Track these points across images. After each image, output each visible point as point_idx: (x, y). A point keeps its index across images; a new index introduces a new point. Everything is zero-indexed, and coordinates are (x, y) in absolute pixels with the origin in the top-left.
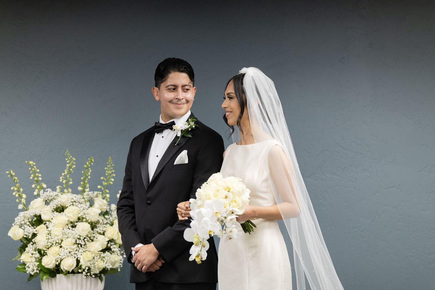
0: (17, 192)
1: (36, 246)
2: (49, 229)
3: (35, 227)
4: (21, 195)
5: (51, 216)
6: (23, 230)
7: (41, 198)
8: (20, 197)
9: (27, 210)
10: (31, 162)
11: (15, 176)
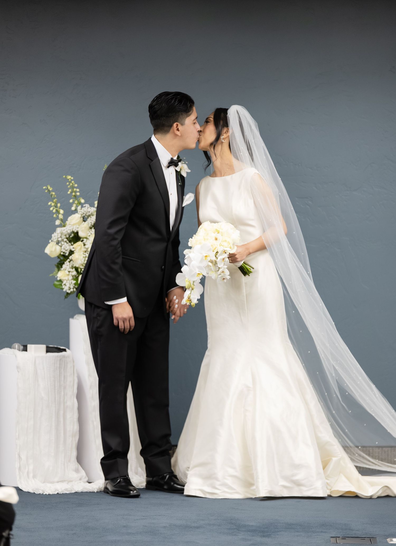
0: (54, 207)
1: (73, 263)
2: (86, 246)
3: (72, 243)
4: (58, 210)
5: (88, 234)
6: (60, 247)
7: (79, 214)
8: (58, 212)
9: (64, 226)
10: (69, 177)
11: (53, 191)
